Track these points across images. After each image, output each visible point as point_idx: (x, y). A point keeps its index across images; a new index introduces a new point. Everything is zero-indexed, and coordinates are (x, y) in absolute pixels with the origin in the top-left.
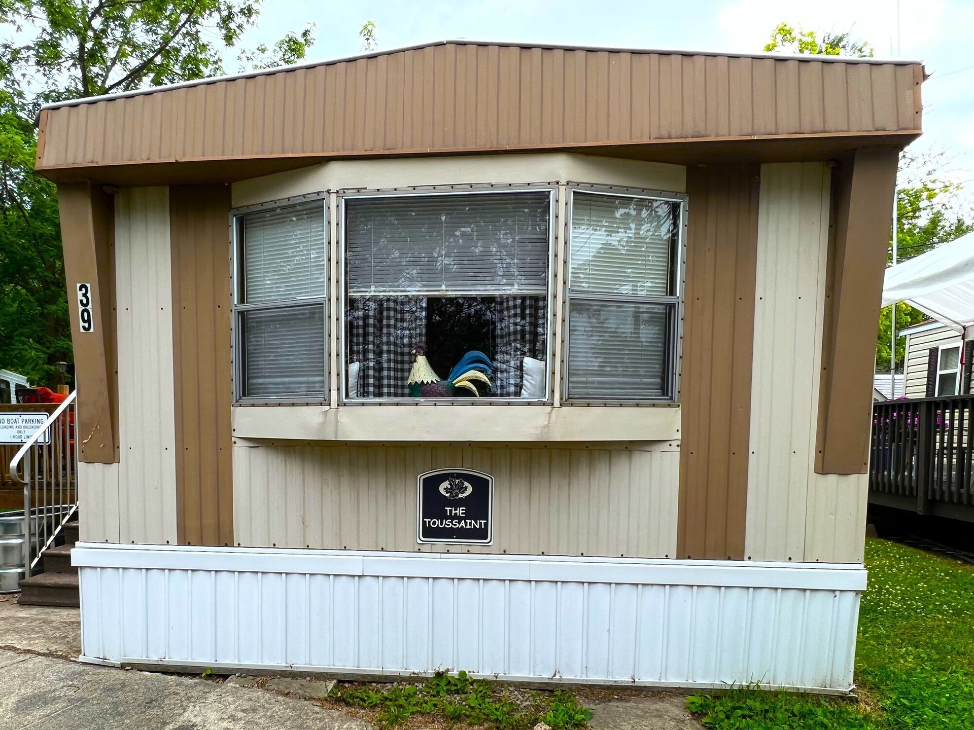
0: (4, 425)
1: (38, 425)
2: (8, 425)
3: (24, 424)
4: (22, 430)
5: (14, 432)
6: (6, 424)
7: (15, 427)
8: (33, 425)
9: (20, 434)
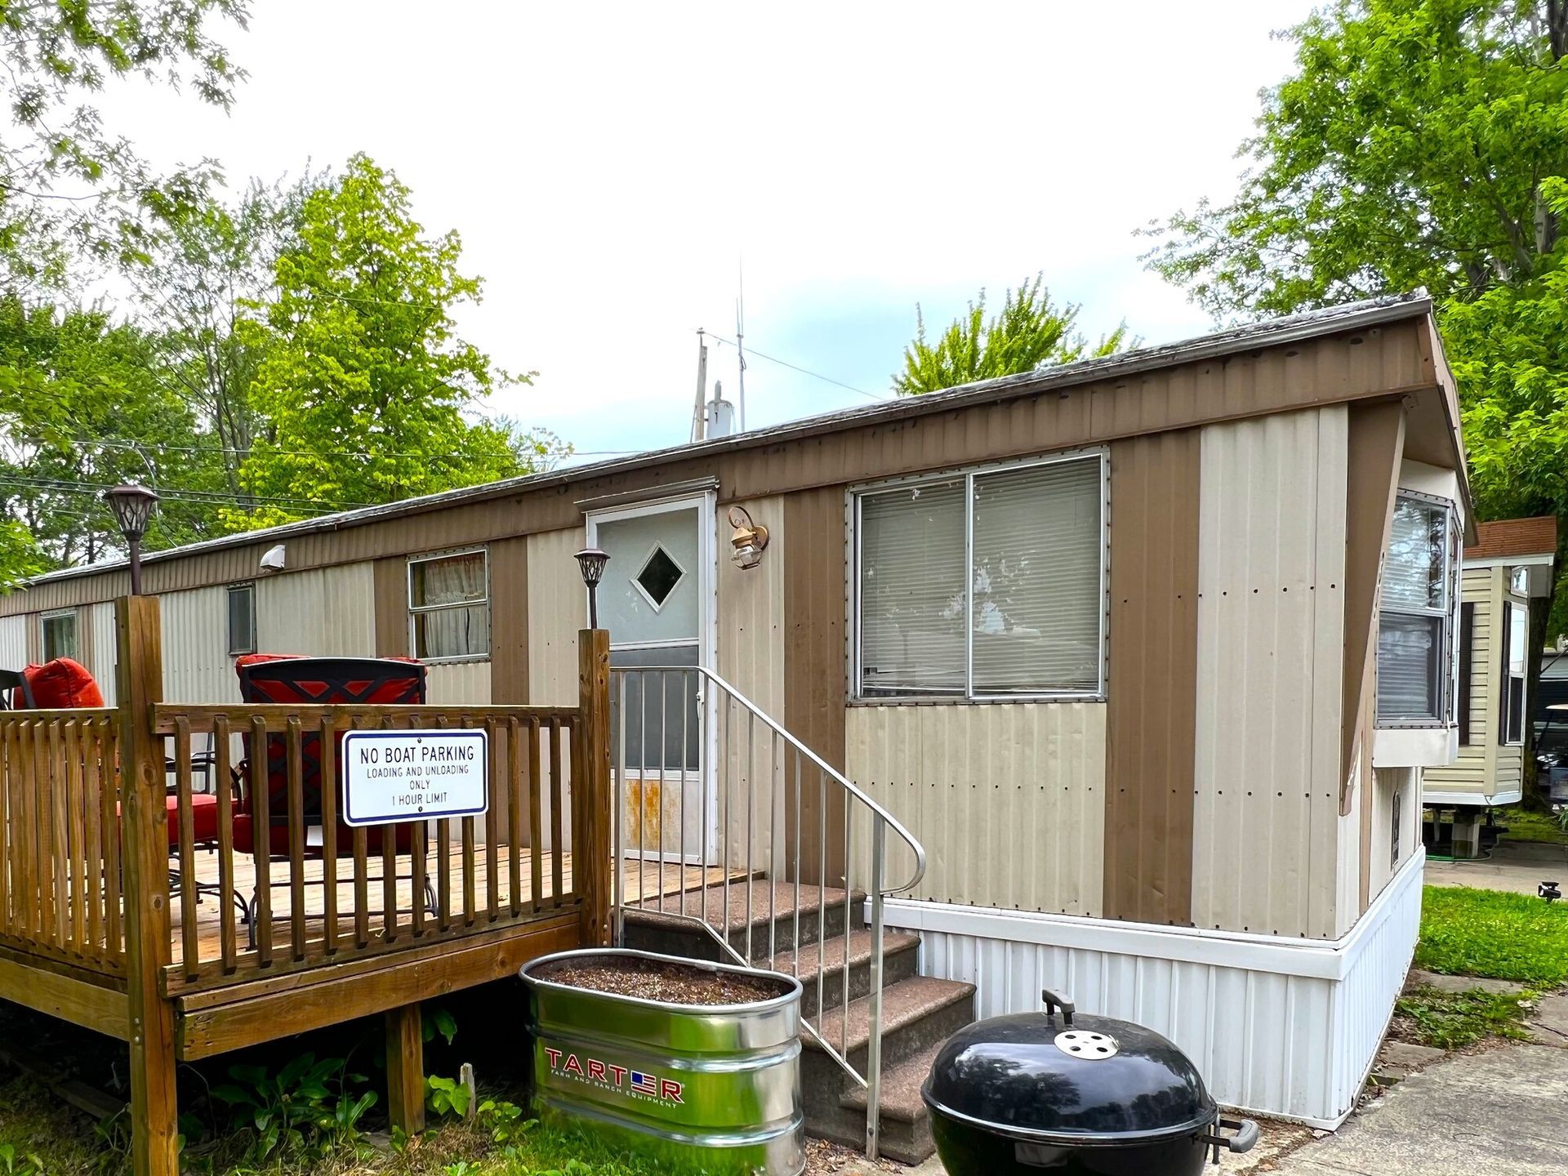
0: (377, 766)
1: (461, 762)
2: (388, 766)
3: (429, 763)
4: (423, 778)
5: (401, 785)
6: (382, 764)
7: (404, 771)
8: (450, 763)
9: (417, 792)
